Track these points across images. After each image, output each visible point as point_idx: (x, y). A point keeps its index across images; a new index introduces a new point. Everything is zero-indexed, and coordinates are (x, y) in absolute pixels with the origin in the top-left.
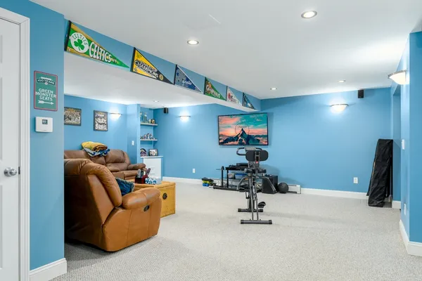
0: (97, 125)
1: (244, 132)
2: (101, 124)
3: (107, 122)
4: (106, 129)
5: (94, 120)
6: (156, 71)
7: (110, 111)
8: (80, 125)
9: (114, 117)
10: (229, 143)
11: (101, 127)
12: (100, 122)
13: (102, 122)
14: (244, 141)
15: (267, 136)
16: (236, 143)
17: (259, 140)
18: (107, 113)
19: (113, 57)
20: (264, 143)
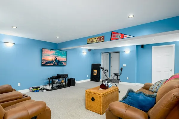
1: (56, 59)
10: (48, 64)
14: (56, 64)
15: (66, 61)
16: (52, 64)
17: (63, 63)
20: (65, 64)
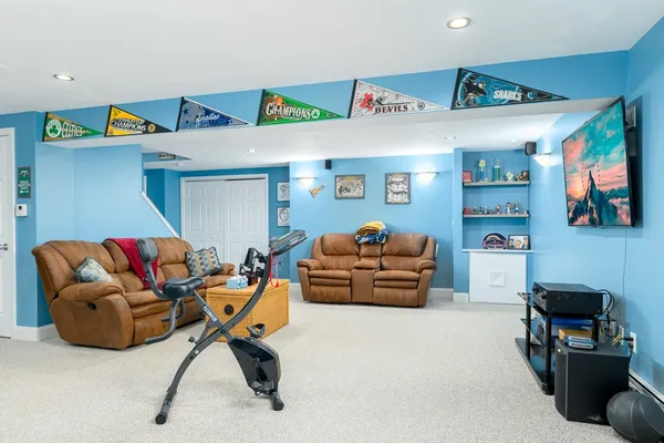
0: (390, 196)
1: (593, 183)
2: (398, 193)
3: (409, 188)
4: (407, 200)
5: (386, 188)
6: (143, 121)
7: (414, 170)
8: (363, 198)
9: (424, 179)
10: (579, 221)
11: (398, 198)
12: (395, 190)
13: (400, 189)
14: (594, 214)
16: (586, 219)
17: (616, 210)
18: (409, 174)
19: (84, 129)
20: (624, 217)
